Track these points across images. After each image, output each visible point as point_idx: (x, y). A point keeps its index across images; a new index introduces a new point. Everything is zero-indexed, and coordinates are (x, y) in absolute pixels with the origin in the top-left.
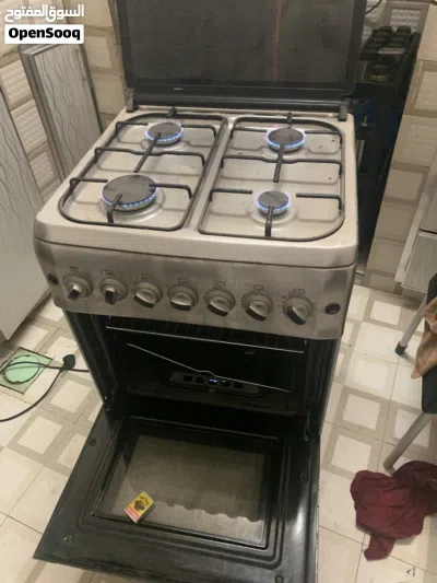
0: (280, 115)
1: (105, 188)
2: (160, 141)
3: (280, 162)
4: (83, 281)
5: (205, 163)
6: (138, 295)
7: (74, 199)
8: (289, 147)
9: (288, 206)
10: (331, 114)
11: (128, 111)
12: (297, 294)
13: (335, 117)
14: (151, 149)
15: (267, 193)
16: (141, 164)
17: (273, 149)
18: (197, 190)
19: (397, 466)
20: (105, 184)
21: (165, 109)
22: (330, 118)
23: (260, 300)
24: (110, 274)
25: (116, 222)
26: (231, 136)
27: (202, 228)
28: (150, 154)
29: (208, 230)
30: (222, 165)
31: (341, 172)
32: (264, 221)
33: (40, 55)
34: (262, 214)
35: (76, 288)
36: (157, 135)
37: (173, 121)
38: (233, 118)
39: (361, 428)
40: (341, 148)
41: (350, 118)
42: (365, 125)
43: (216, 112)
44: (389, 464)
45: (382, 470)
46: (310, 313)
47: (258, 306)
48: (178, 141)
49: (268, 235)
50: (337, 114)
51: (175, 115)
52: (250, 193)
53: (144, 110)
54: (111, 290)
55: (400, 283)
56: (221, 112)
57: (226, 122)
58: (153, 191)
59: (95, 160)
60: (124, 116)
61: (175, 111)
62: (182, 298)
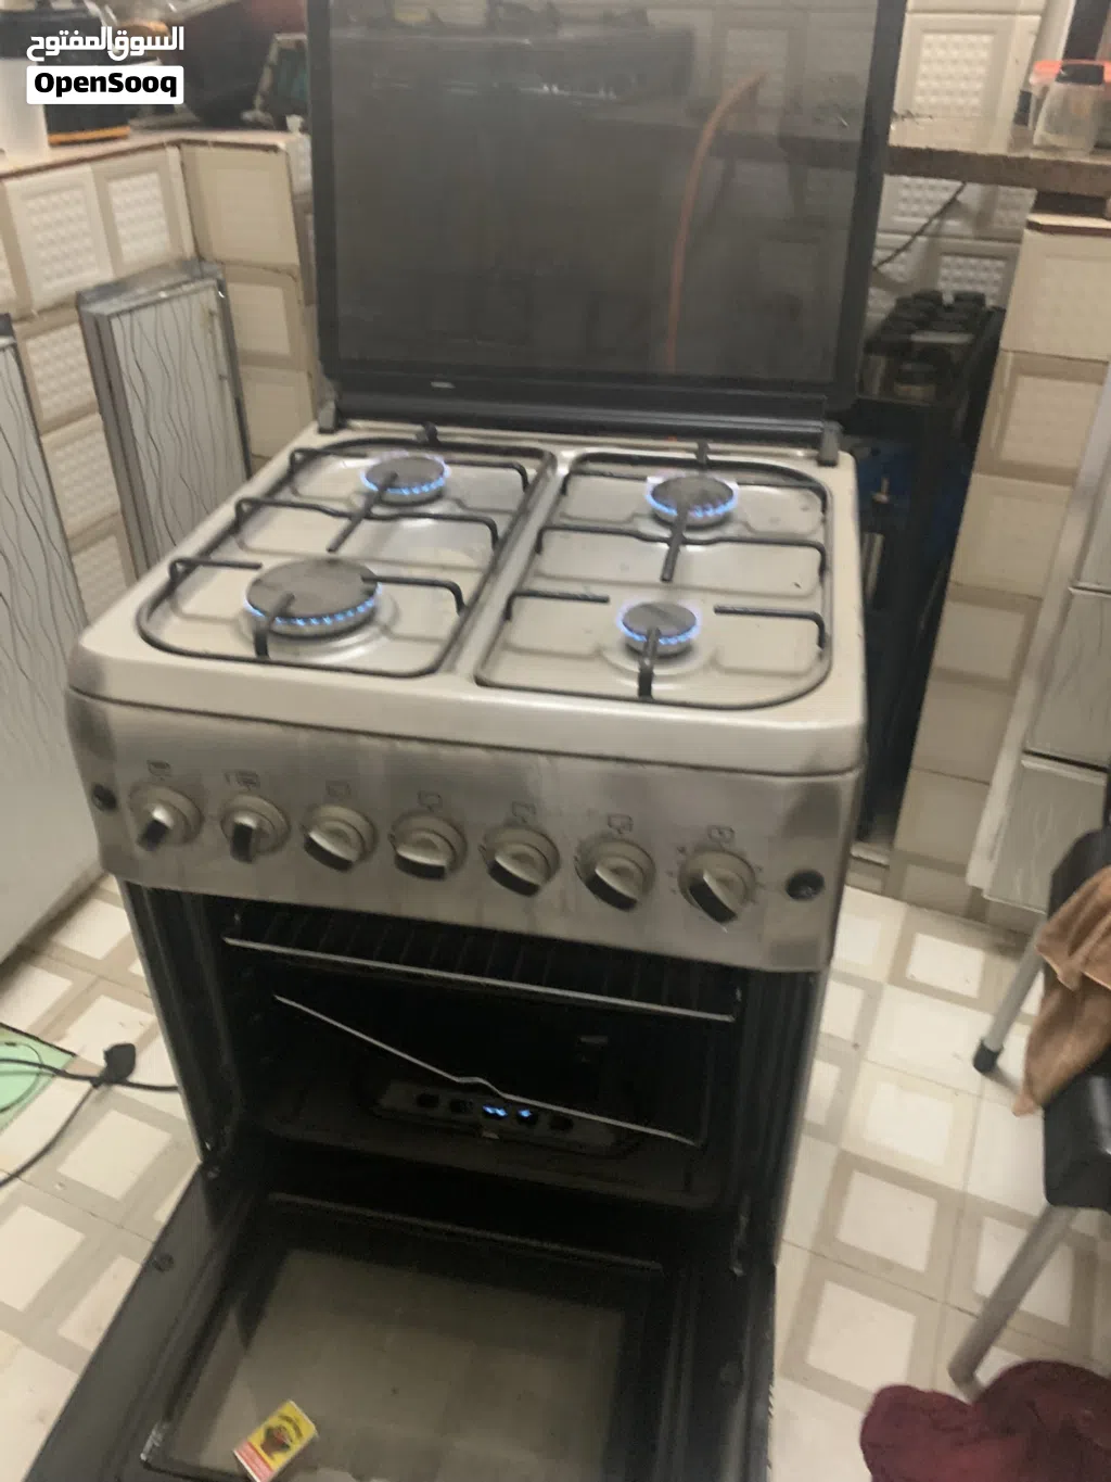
0: (681, 450)
1: (257, 583)
2: (391, 494)
3: (677, 542)
4: (180, 802)
5: (499, 543)
6: (315, 837)
7: (175, 608)
8: (698, 515)
9: (693, 635)
10: (800, 453)
11: (322, 431)
12: (716, 842)
13: (809, 458)
14: (368, 508)
15: (647, 607)
16: (345, 535)
17: (658, 519)
18: (476, 596)
19: (987, 1373)
20: (253, 575)
21: (410, 431)
22: (797, 459)
23: (622, 856)
24: (249, 781)
25: (273, 655)
26: (563, 490)
27: (484, 676)
28: (369, 516)
29: (499, 678)
30: (538, 548)
31: (824, 568)
32: (634, 667)
33: (126, 319)
34: (632, 651)
35: (160, 815)
36: (388, 480)
37: (428, 455)
38: (568, 455)
39: (888, 1265)
40: (824, 521)
41: (847, 461)
42: (883, 498)
43: (528, 440)
44: (964, 1368)
45: (946, 1386)
46: (748, 895)
47: (616, 871)
48: (438, 496)
49: (645, 695)
50: (814, 452)
51: (433, 444)
52: (604, 600)
53: (360, 429)
54: (248, 821)
55: (977, 891)
56: (541, 441)
57: (552, 461)
58: (371, 594)
59: (235, 528)
60: (312, 439)
61: (433, 435)
62: (426, 846)
